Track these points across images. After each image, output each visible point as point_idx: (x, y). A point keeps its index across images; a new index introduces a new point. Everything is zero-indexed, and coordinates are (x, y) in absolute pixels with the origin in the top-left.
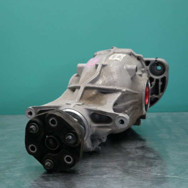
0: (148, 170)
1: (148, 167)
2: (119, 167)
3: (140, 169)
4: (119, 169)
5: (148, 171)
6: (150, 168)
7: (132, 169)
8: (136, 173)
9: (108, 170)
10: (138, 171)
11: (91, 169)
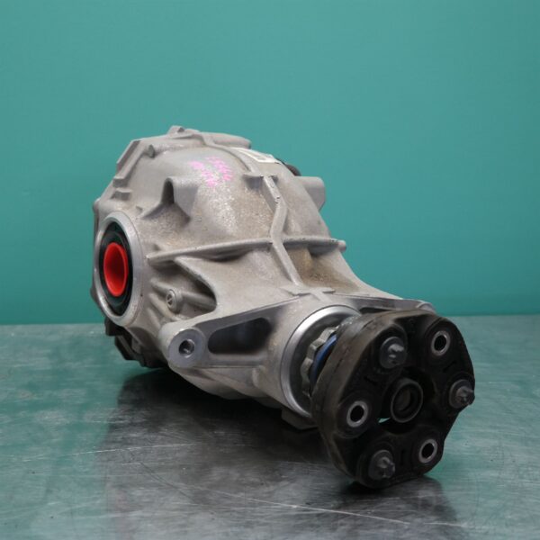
0: (267, 493)
1: (268, 482)
2: (183, 484)
3: (242, 491)
4: (181, 493)
5: (265, 495)
6: (272, 488)
7: (218, 492)
8: (229, 502)
9: (149, 497)
10: (236, 496)
11: (98, 494)
